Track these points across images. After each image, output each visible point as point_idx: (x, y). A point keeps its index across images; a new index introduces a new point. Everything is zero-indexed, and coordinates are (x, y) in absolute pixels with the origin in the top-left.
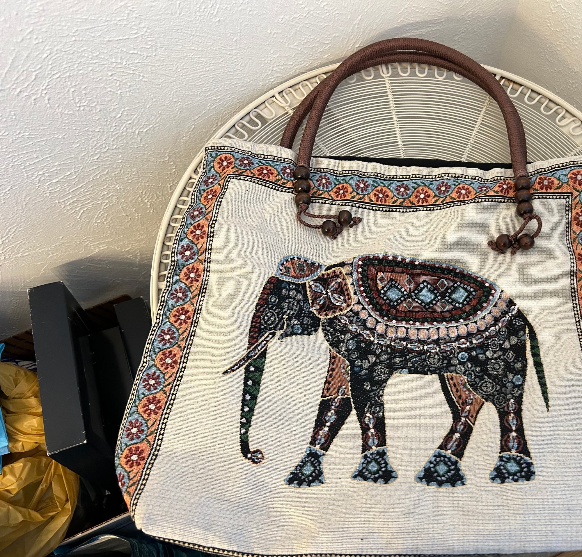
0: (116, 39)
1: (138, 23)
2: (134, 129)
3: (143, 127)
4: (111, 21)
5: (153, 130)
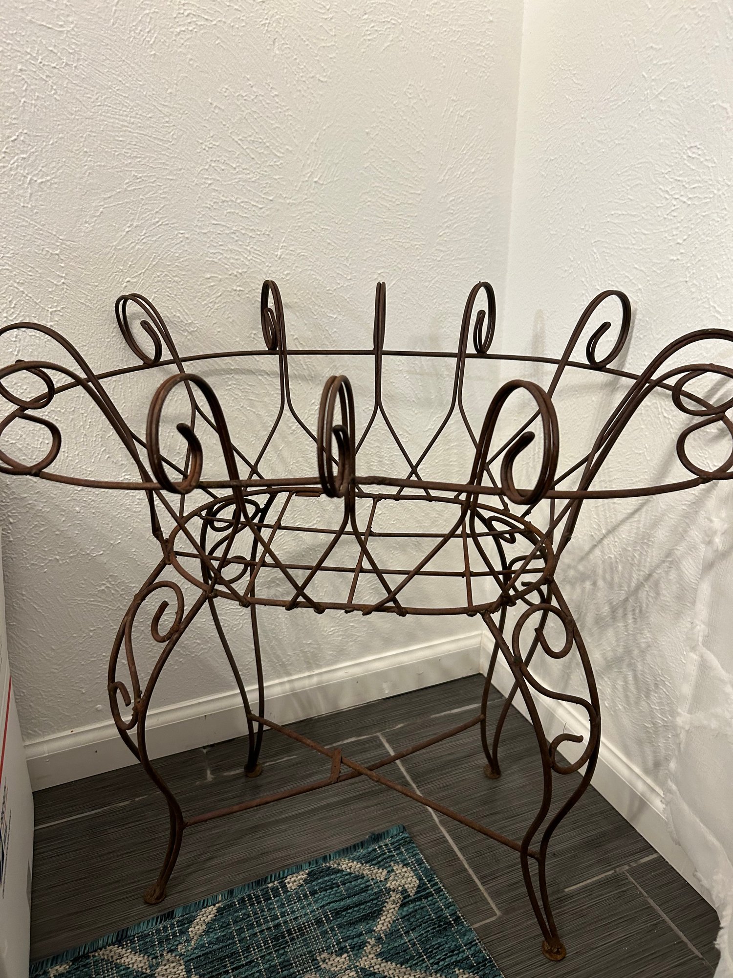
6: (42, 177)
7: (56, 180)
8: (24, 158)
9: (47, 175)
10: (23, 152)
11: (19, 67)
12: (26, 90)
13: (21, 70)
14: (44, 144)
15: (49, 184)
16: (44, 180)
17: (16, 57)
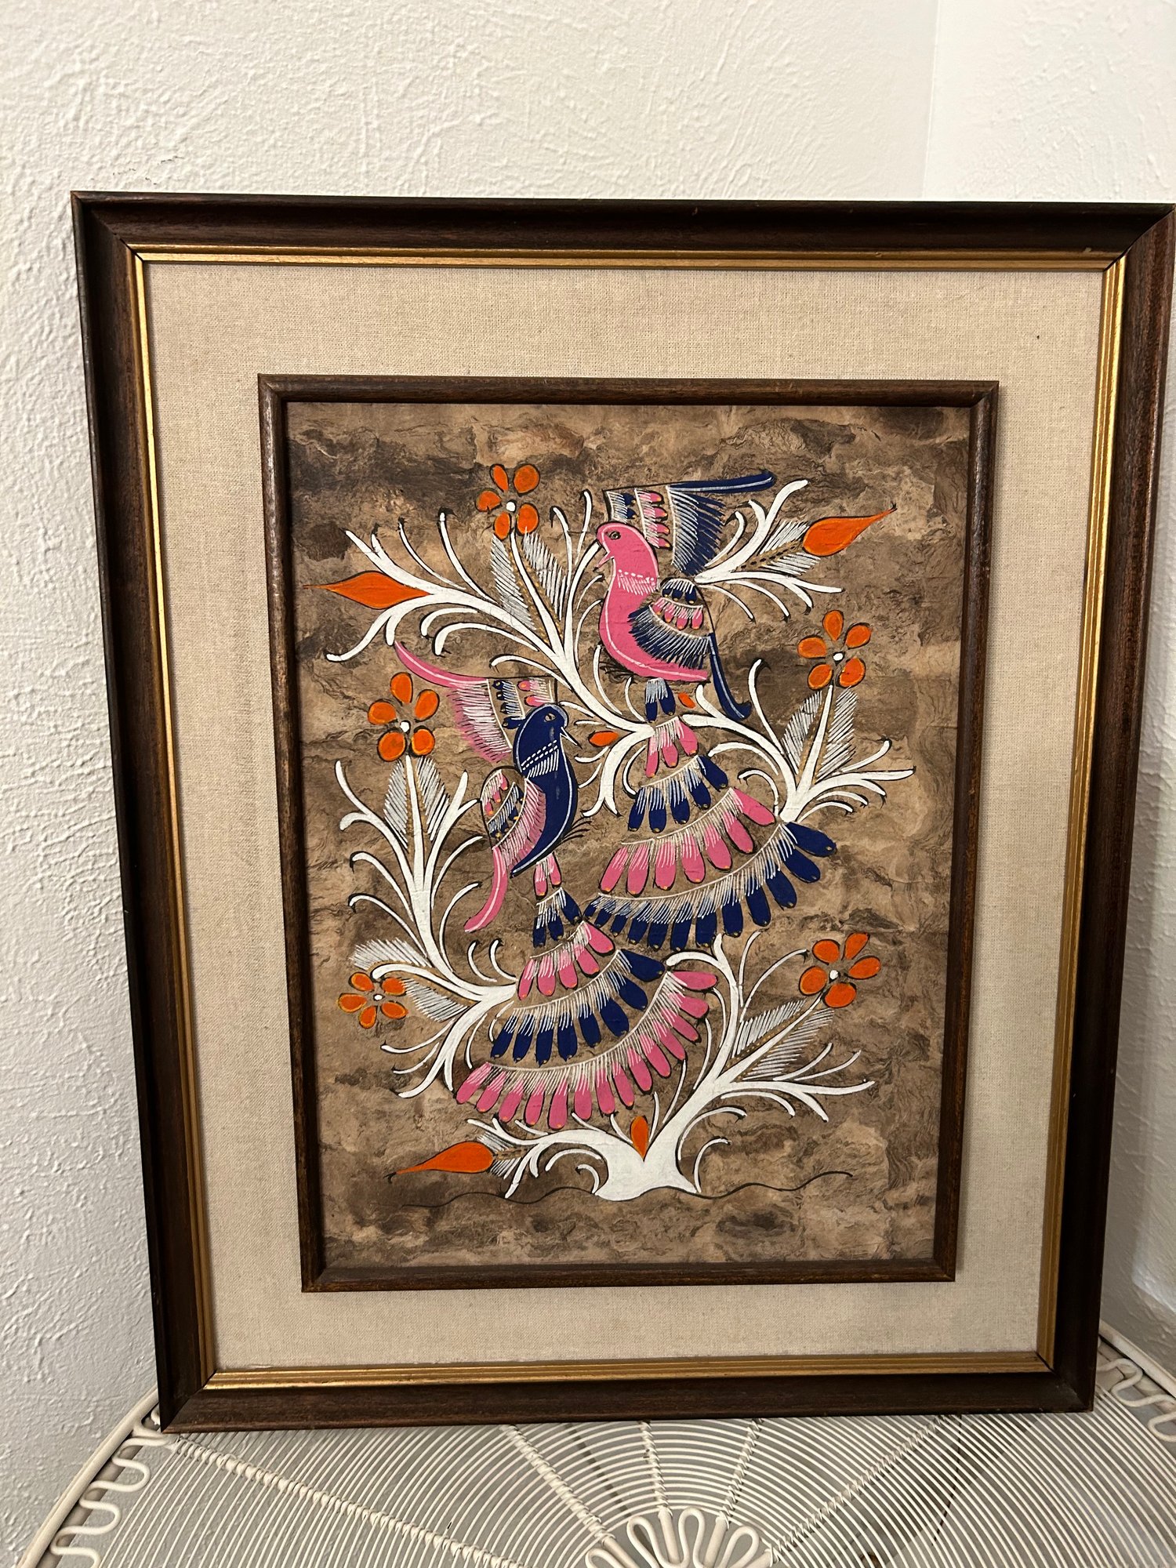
0: (53, 1115)
1: (103, 1085)
2: (33, 1331)
3: (54, 1326)
4: (54, 1077)
5: (75, 1338)
6: (61, 1329)
7: (86, 1324)
8: (28, 1315)
9: (71, 1322)
10: (25, 1307)
11: (18, 1191)
12: (31, 1218)
13: (22, 1193)
14: (65, 1280)
15: (74, 1332)
16: (65, 1331)
17: (11, 1177)
